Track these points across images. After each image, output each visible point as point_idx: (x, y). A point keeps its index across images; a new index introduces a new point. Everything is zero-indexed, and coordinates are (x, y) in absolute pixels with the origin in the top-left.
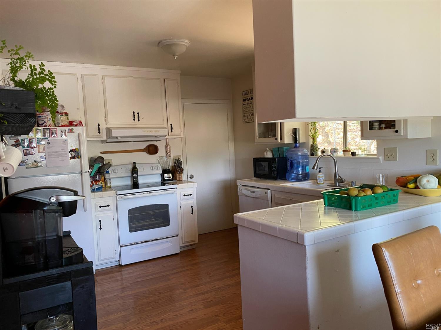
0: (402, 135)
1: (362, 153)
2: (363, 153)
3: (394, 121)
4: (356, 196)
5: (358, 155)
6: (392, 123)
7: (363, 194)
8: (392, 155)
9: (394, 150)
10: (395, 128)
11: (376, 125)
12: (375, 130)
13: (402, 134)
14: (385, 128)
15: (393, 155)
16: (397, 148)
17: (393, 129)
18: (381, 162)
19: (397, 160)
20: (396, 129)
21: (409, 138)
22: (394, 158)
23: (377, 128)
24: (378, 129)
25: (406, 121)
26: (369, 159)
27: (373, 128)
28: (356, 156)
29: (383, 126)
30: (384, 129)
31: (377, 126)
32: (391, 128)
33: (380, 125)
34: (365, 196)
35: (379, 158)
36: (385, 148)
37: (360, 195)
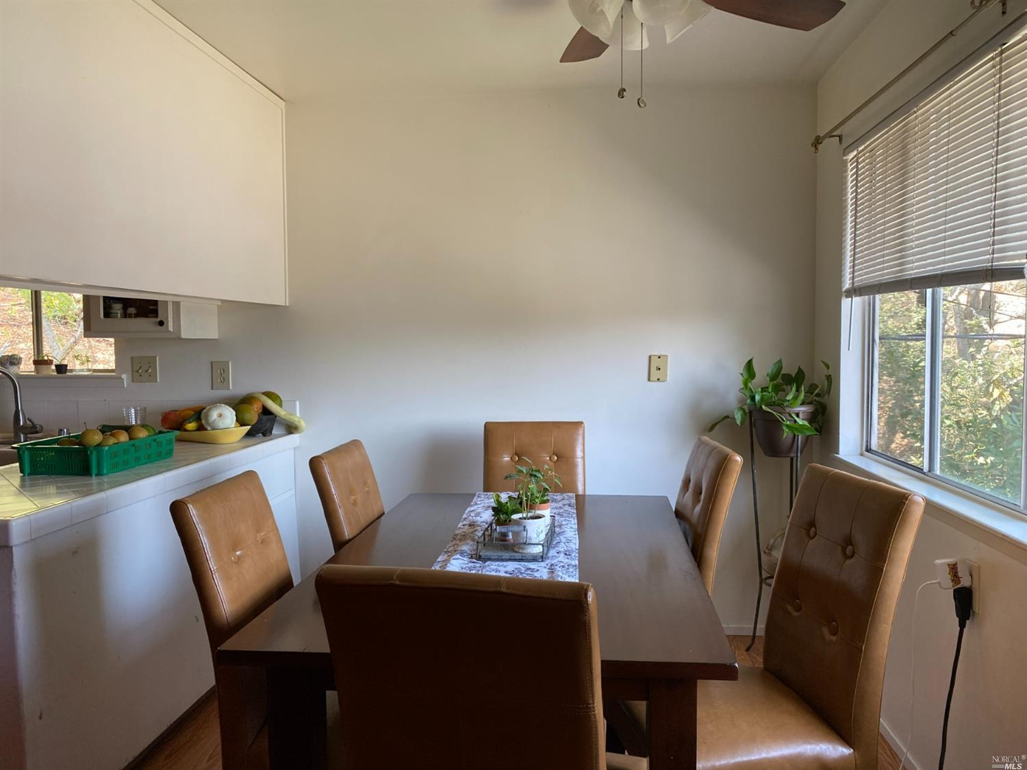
0: (172, 330)
1: (82, 367)
2: (85, 367)
3: (155, 303)
4: (99, 445)
5: (71, 371)
6: (151, 307)
7: (112, 441)
8: (147, 371)
9: (151, 362)
10: (157, 316)
11: (117, 308)
12: (116, 317)
13: (171, 328)
14: (137, 316)
15: (150, 371)
16: (157, 358)
17: (153, 317)
18: (125, 386)
19: (158, 381)
20: (159, 319)
21: (183, 336)
22: (152, 378)
23: (119, 315)
24: (121, 317)
25: (177, 305)
26: (98, 380)
27: (111, 313)
28: (68, 374)
29: (132, 310)
30: (135, 317)
31: (119, 310)
32: (147, 317)
33: (125, 309)
34: (117, 443)
35: (121, 378)
36: (132, 358)
37: (107, 443)
